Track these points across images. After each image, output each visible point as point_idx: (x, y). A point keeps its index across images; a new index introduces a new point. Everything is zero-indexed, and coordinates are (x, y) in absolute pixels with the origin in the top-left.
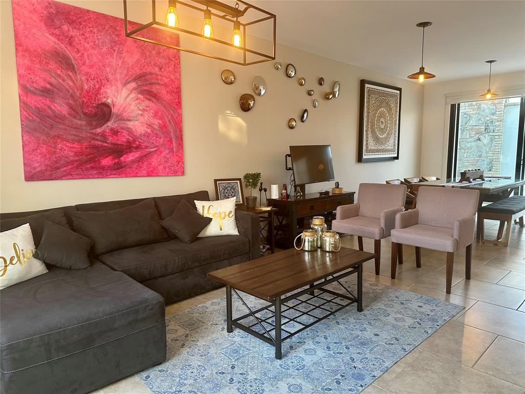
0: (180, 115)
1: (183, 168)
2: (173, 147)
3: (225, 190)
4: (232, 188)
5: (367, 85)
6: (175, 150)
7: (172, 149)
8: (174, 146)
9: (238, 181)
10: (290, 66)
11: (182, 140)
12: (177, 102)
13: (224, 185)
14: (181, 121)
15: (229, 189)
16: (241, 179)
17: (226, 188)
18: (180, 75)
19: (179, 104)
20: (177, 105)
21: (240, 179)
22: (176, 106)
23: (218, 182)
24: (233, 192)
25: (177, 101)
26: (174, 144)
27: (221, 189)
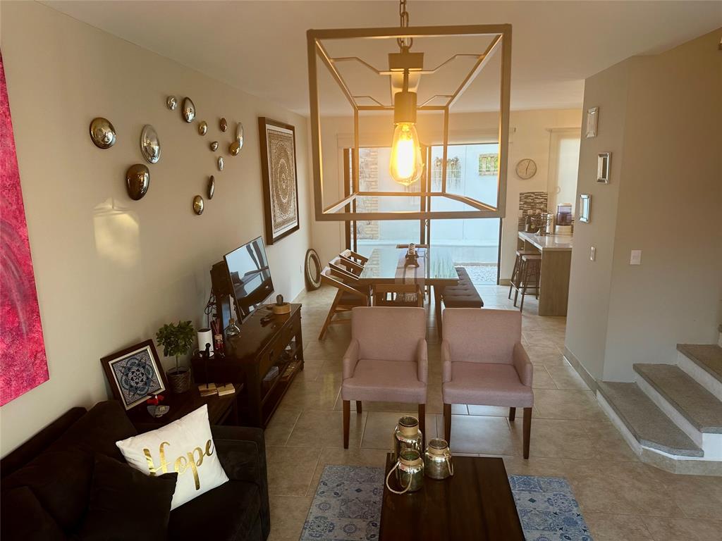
0: (25, 241)
1: (46, 364)
2: (19, 323)
3: (127, 375)
4: (139, 365)
5: (268, 126)
6: (24, 328)
7: (19, 329)
8: (22, 320)
9: (148, 348)
10: (188, 101)
11: (36, 299)
12: (14, 212)
13: (124, 363)
14: (28, 257)
15: (135, 369)
16: (151, 340)
17: (129, 369)
18: (13, 143)
19: (20, 213)
20: (16, 218)
21: (149, 343)
22: (14, 221)
23: (110, 363)
24: (143, 374)
25: (15, 207)
26: (21, 315)
27: (120, 375)
